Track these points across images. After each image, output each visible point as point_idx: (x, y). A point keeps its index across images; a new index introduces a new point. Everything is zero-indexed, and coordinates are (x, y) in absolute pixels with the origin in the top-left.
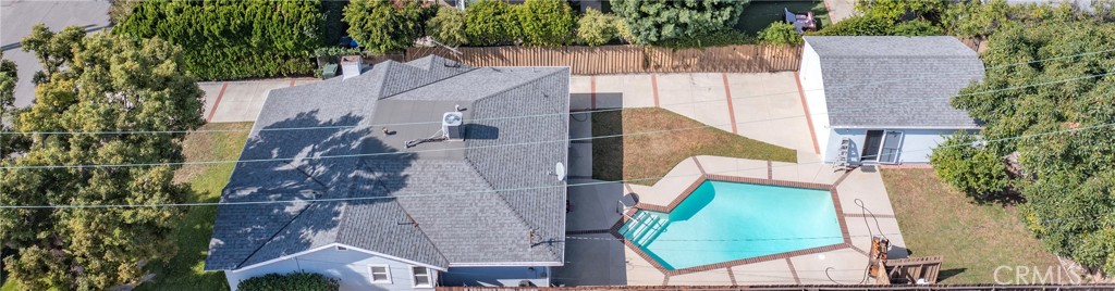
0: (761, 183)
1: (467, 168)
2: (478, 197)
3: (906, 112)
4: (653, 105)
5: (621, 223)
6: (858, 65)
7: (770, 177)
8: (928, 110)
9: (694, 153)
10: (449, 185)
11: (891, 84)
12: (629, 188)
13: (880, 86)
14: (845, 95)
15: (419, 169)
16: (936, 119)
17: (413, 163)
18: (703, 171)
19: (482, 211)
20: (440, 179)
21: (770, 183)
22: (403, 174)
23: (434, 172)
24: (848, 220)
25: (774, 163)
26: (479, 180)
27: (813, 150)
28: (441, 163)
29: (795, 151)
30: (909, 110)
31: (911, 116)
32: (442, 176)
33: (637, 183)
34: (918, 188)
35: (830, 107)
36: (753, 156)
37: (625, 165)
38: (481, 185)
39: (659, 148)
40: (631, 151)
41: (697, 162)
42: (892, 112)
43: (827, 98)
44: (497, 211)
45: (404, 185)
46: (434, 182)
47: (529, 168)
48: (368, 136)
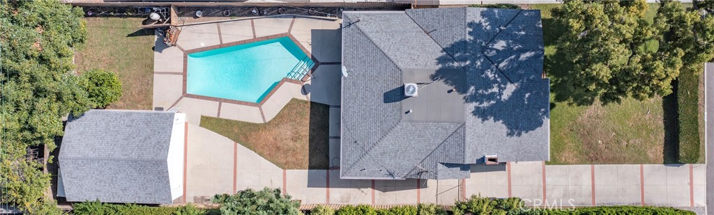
0: (226, 101)
1: (400, 65)
2: (392, 47)
3: (124, 120)
4: (287, 171)
5: (313, 70)
6: (143, 154)
7: (220, 104)
8: (109, 121)
9: (265, 126)
10: (409, 54)
11: (126, 139)
12: (307, 97)
13: (134, 138)
14: (159, 132)
15: (428, 63)
16: (107, 115)
17: (433, 73)
18: (261, 109)
19: (389, 39)
20: (415, 58)
21: (220, 100)
22: (440, 66)
23: (419, 62)
24: (181, 70)
25: (215, 116)
26: (392, 57)
27: (189, 125)
28: (416, 67)
29: (201, 126)
30: (122, 122)
31: (122, 117)
32: (414, 59)
33: (302, 101)
34: (134, 94)
35: (171, 125)
36: (228, 122)
37: (308, 116)
38: (390, 54)
39: (286, 131)
40: (304, 128)
41: (263, 117)
42: (133, 121)
43: (171, 131)
44: (381, 39)
45: (437, 59)
46: (419, 56)
47: (364, 75)
48: (465, 95)
